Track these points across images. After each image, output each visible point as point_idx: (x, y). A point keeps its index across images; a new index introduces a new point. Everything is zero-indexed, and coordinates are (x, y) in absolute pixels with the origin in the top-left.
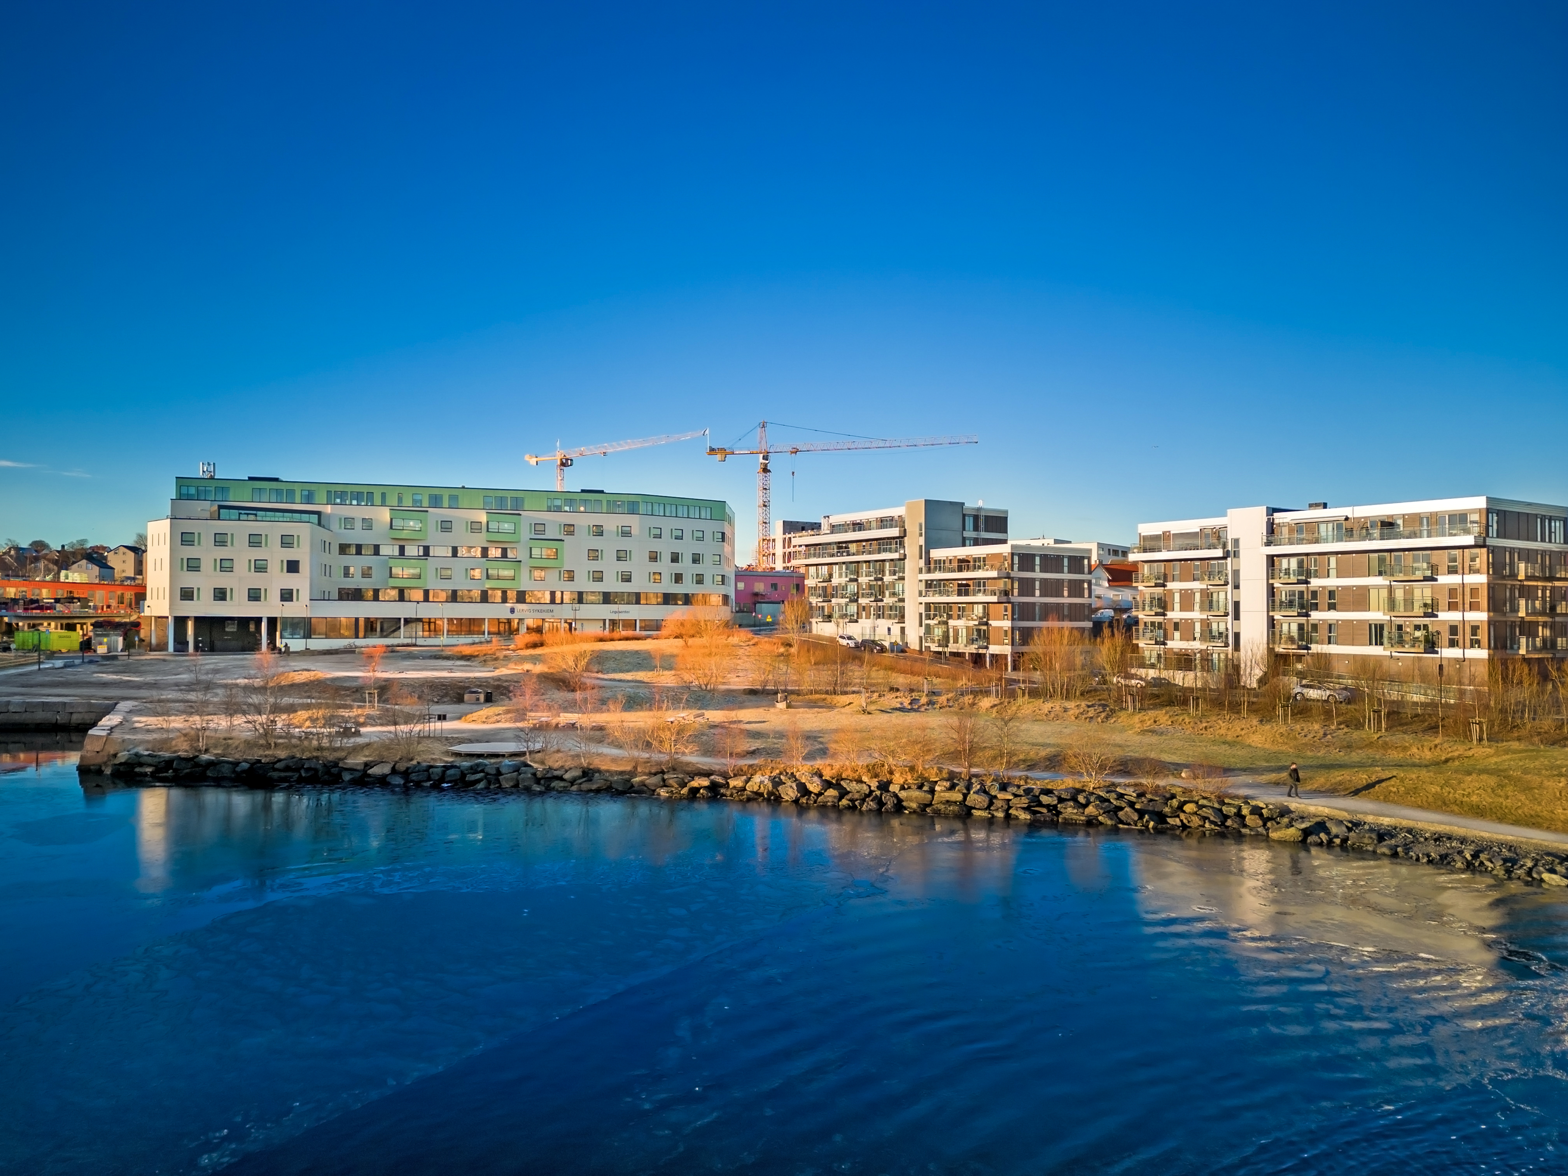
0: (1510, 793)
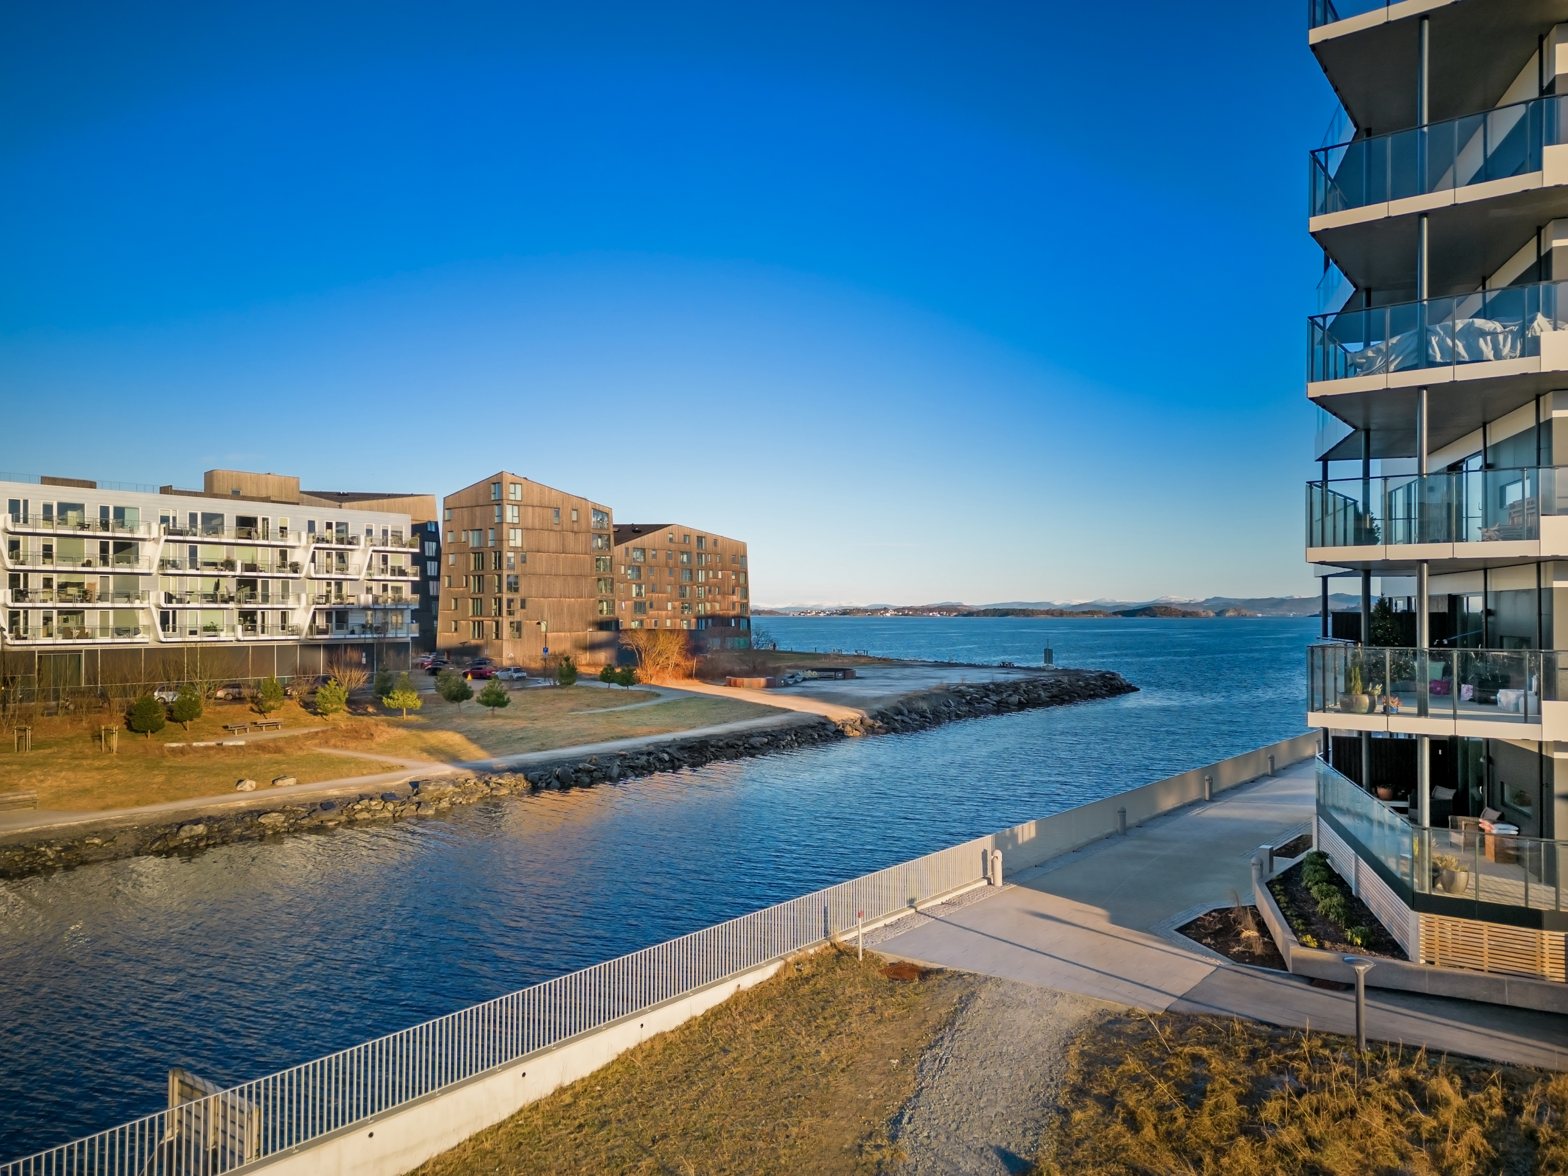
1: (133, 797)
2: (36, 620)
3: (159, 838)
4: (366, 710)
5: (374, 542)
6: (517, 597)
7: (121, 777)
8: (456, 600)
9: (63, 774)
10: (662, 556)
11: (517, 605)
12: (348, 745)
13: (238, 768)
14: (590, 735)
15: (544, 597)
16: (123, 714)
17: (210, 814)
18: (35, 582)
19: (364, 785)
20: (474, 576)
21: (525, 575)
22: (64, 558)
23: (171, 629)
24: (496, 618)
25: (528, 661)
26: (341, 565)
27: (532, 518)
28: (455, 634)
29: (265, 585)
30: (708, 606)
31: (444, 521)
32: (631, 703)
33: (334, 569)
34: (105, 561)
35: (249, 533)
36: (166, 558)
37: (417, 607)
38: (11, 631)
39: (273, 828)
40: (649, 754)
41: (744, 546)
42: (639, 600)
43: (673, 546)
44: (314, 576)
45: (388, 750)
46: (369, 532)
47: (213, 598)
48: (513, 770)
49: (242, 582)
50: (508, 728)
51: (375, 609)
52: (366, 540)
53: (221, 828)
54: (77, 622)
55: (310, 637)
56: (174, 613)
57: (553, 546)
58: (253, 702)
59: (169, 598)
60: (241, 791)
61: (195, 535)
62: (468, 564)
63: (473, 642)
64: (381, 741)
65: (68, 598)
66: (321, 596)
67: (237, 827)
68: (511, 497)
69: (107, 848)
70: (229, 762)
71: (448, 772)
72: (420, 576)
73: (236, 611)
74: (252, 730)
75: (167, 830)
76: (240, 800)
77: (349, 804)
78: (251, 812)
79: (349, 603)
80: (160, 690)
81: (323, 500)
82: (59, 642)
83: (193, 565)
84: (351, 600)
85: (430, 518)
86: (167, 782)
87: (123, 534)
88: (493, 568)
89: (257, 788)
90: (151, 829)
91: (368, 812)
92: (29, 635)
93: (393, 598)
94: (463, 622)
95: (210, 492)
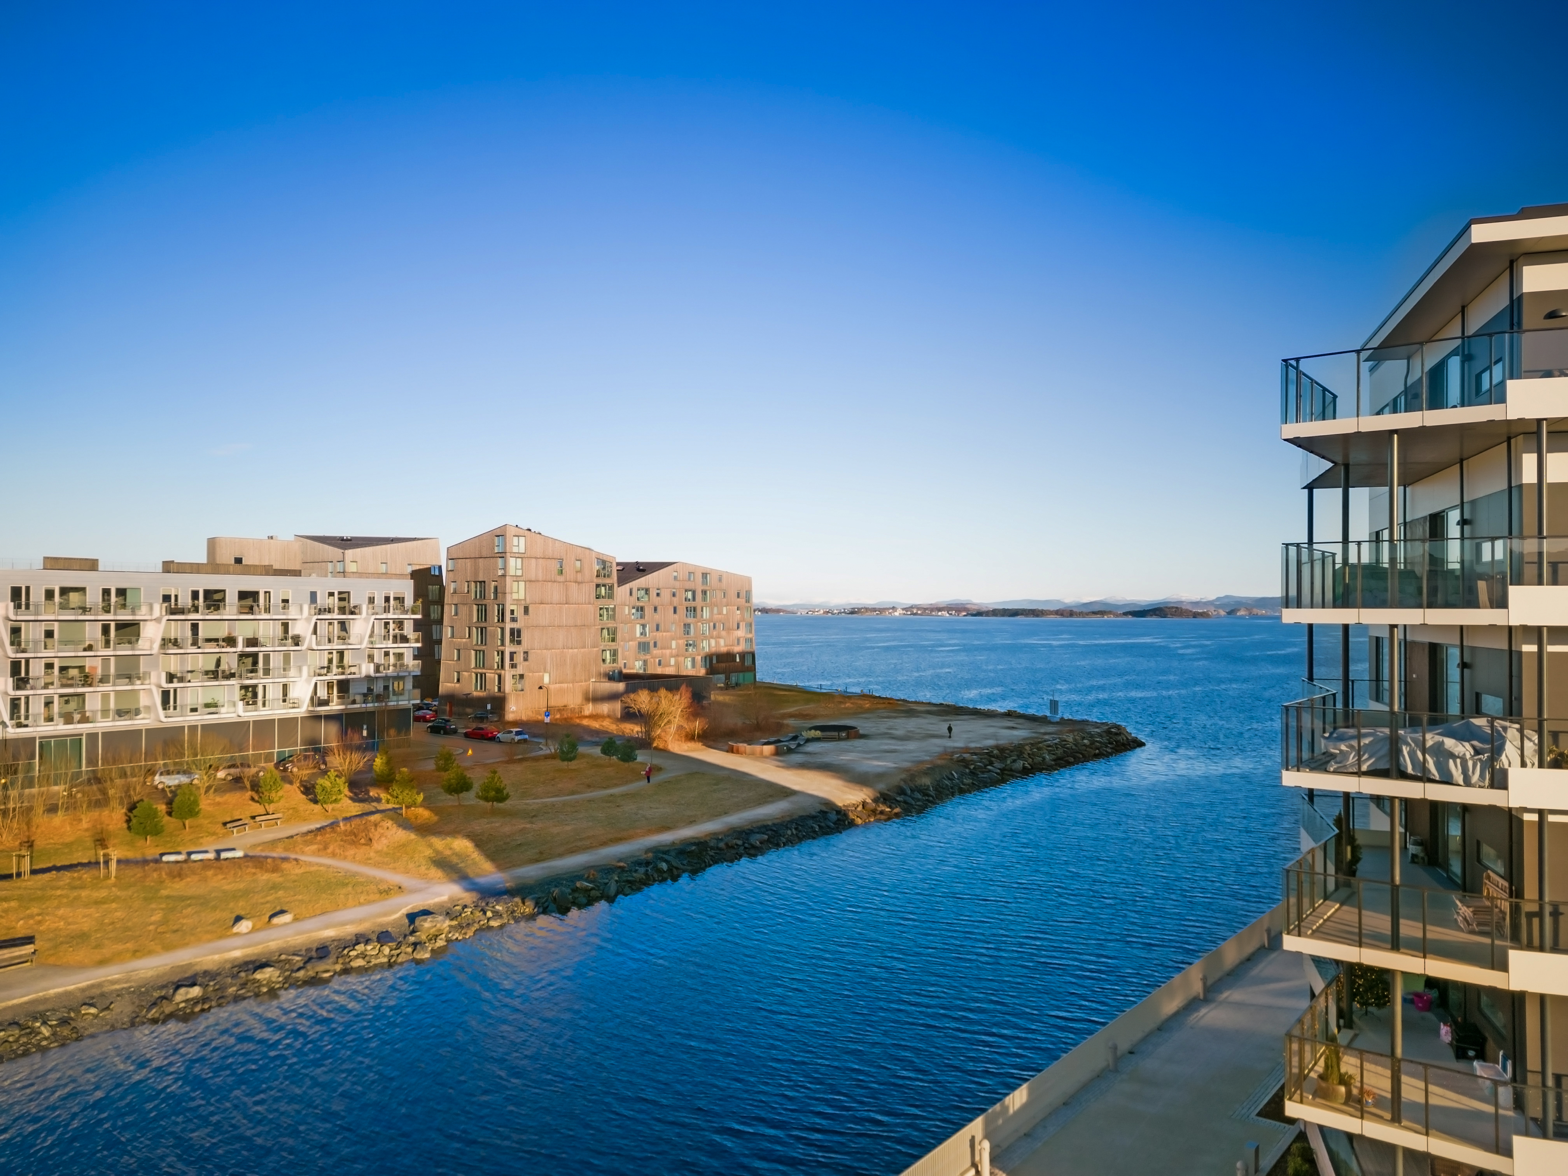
1: (130, 945)
2: (37, 707)
3: (154, 1004)
4: (367, 792)
5: (376, 610)
6: (519, 649)
7: (118, 914)
8: (459, 651)
9: (61, 912)
10: (666, 595)
11: (519, 658)
12: (347, 853)
13: (235, 896)
14: (589, 837)
15: (546, 649)
16: (124, 810)
17: (205, 968)
18: (37, 669)
19: (361, 921)
20: (477, 628)
21: (528, 627)
22: (64, 642)
23: (172, 708)
24: (499, 672)
25: (530, 714)
26: (344, 634)
27: (535, 570)
28: (457, 685)
29: (267, 658)
30: (713, 642)
31: (448, 571)
32: (631, 781)
33: (336, 638)
34: (107, 644)
35: (251, 608)
36: (167, 636)
37: (419, 674)
38: (12, 718)
39: (267, 985)
40: (647, 863)
41: (749, 580)
42: (643, 640)
43: (677, 584)
44: (315, 647)
45: (386, 860)
46: (371, 600)
47: (214, 674)
48: (511, 893)
49: (242, 656)
50: (507, 829)
51: (377, 678)
52: (368, 608)
53: (217, 987)
54: (78, 703)
55: (311, 709)
56: (175, 691)
57: (556, 597)
58: (252, 789)
59: (171, 678)
60: (237, 934)
61: (196, 610)
62: (471, 615)
63: (475, 694)
64: (380, 848)
65: (70, 682)
66: (323, 668)
67: (232, 985)
68: (515, 550)
69: (103, 1018)
70: (226, 887)
71: (445, 898)
72: (423, 642)
73: (237, 687)
74: (251, 828)
75: (163, 993)
76: (235, 949)
77: (345, 948)
78: (246, 963)
79: (350, 674)
80: (161, 774)
81: (326, 547)
82: (60, 728)
83: (195, 643)
84: (353, 670)
85: (434, 563)
86: (164, 922)
87: (125, 616)
88: (496, 620)
89: (254, 930)
90: (147, 991)
91: (364, 958)
92: (30, 722)
93: (395, 665)
94: (465, 674)
95: (213, 567)
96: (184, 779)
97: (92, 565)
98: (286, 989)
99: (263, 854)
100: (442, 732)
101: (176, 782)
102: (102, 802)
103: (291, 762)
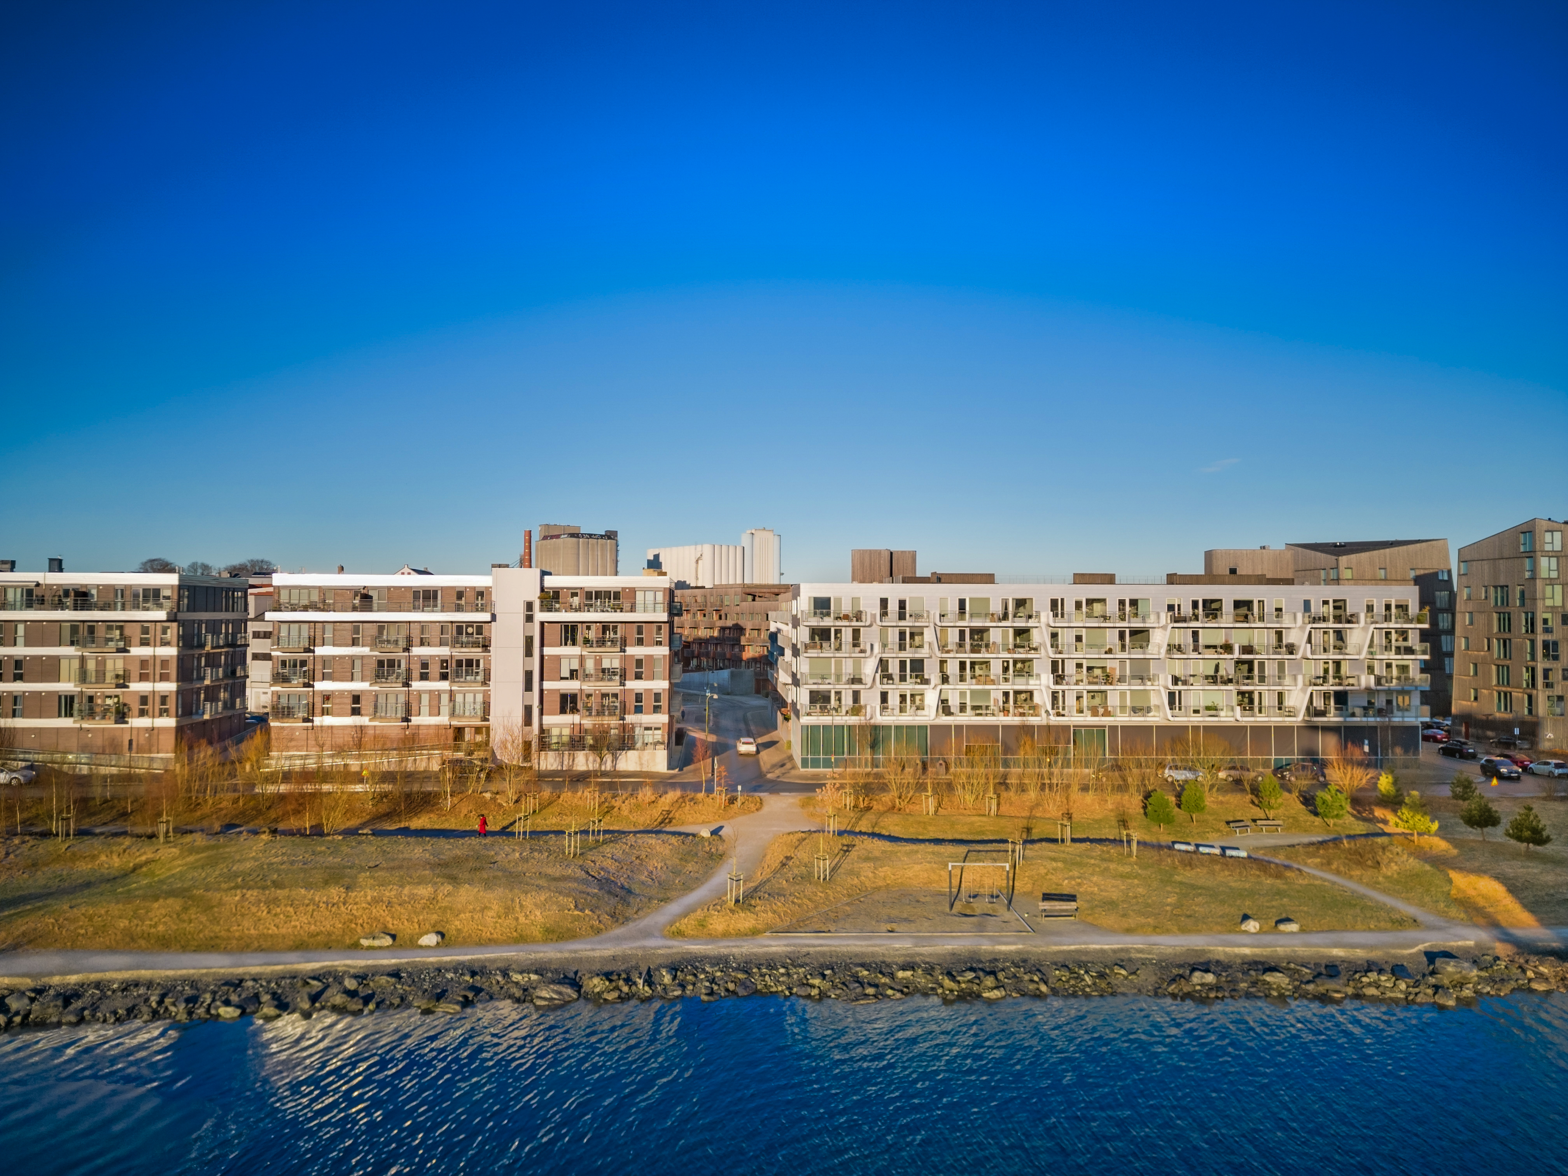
0: (193, 916)
1: (1150, 920)
2: (1071, 700)
3: (1173, 980)
4: (1372, 812)
5: (1375, 618)
6: (1557, 666)
7: (1140, 890)
8: (1475, 665)
9: (1095, 879)
11: (1557, 676)
12: (1353, 873)
13: (1242, 894)
16: (1141, 797)
17: (1217, 957)
18: (1070, 668)
19: (1372, 948)
20: (1498, 640)
22: (1090, 646)
23: (1177, 708)
24: (1529, 691)
26: (1339, 643)
28: (1475, 704)
29: (1262, 665)
31: (1459, 575)
33: (1332, 648)
34: (1123, 647)
35: (1246, 617)
36: (1172, 643)
37: (1428, 688)
38: (1053, 708)
39: (1277, 989)
44: (1310, 656)
45: (1396, 887)
46: (1370, 608)
47: (1213, 679)
48: (1559, 955)
49: (1239, 662)
50: (1550, 878)
51: (1378, 691)
52: (1366, 617)
53: (1229, 979)
54: (1102, 699)
55: (1307, 718)
56: (1180, 692)
58: (1252, 793)
59: (1176, 680)
60: (1246, 932)
61: (1197, 619)
62: (1490, 625)
63: (1498, 715)
64: (1389, 874)
65: (1095, 680)
66: (1319, 677)
67: (1243, 981)
68: (1548, 547)
69: (1131, 981)
70: (1233, 884)
71: (1471, 943)
72: (1432, 655)
73: (1235, 693)
74: (1252, 831)
75: (1181, 972)
76: (1245, 946)
77: (1356, 972)
78: (1256, 963)
79: (1349, 685)
80: (1171, 768)
81: (1319, 554)
82: (1088, 719)
83: (1196, 649)
84: (1351, 681)
85: (1442, 567)
86: (1179, 905)
87: (1137, 624)
88: (1524, 631)
89: (1261, 932)
90: (1167, 967)
91: (1377, 988)
92: (1065, 712)
93: (1399, 678)
94: (1485, 691)
95: (1210, 578)
96: (1189, 775)
97: (1109, 579)
98: (1296, 999)
99: (1266, 858)
100: (1457, 755)
101: (1183, 777)
102: (1123, 788)
103: (1289, 770)
